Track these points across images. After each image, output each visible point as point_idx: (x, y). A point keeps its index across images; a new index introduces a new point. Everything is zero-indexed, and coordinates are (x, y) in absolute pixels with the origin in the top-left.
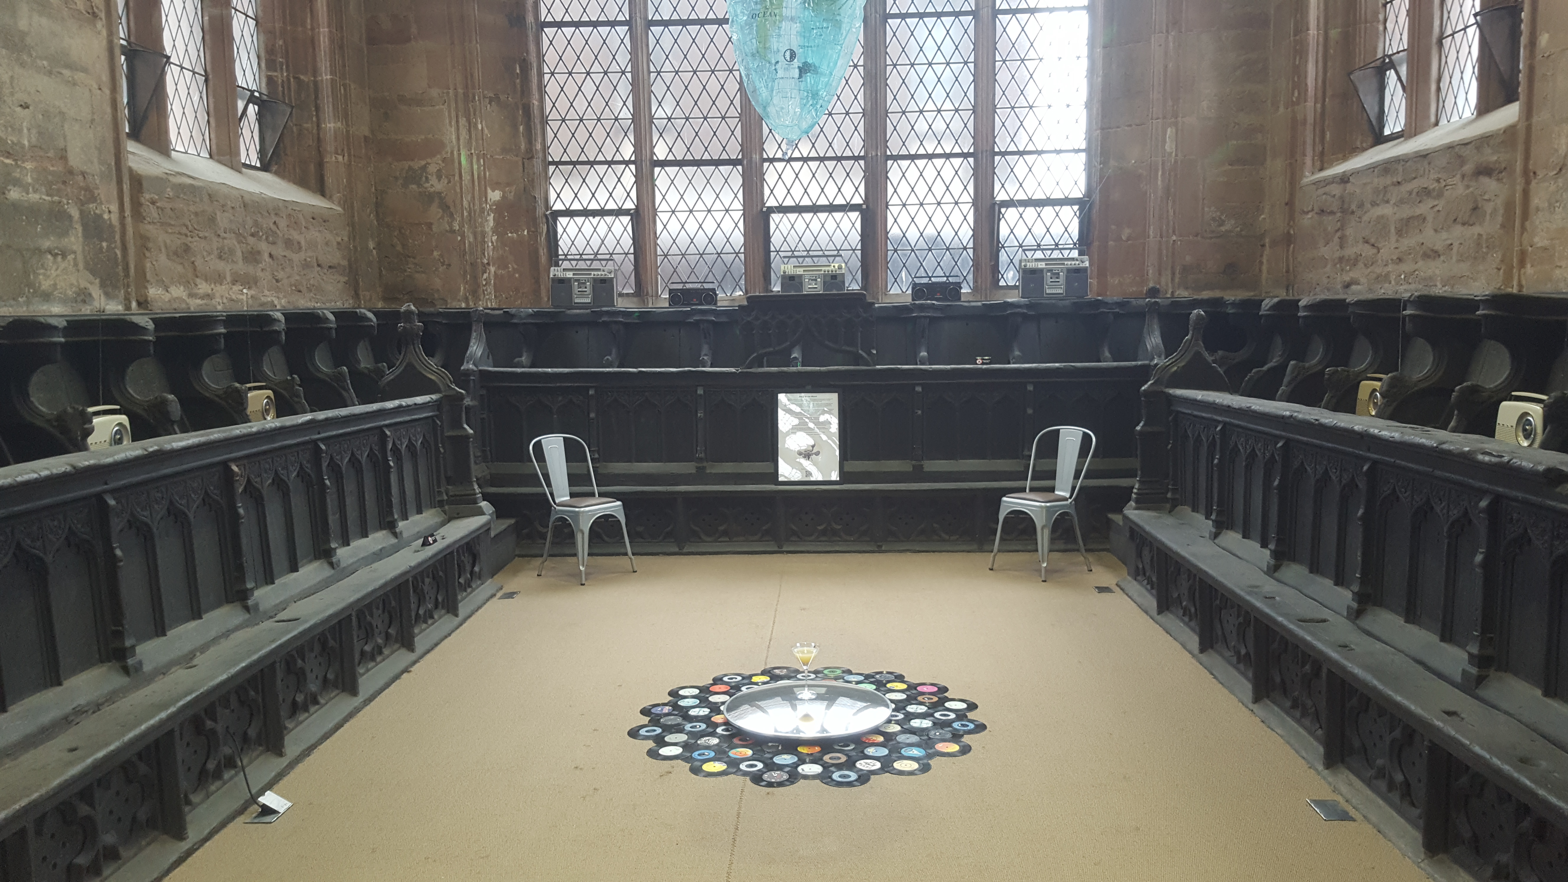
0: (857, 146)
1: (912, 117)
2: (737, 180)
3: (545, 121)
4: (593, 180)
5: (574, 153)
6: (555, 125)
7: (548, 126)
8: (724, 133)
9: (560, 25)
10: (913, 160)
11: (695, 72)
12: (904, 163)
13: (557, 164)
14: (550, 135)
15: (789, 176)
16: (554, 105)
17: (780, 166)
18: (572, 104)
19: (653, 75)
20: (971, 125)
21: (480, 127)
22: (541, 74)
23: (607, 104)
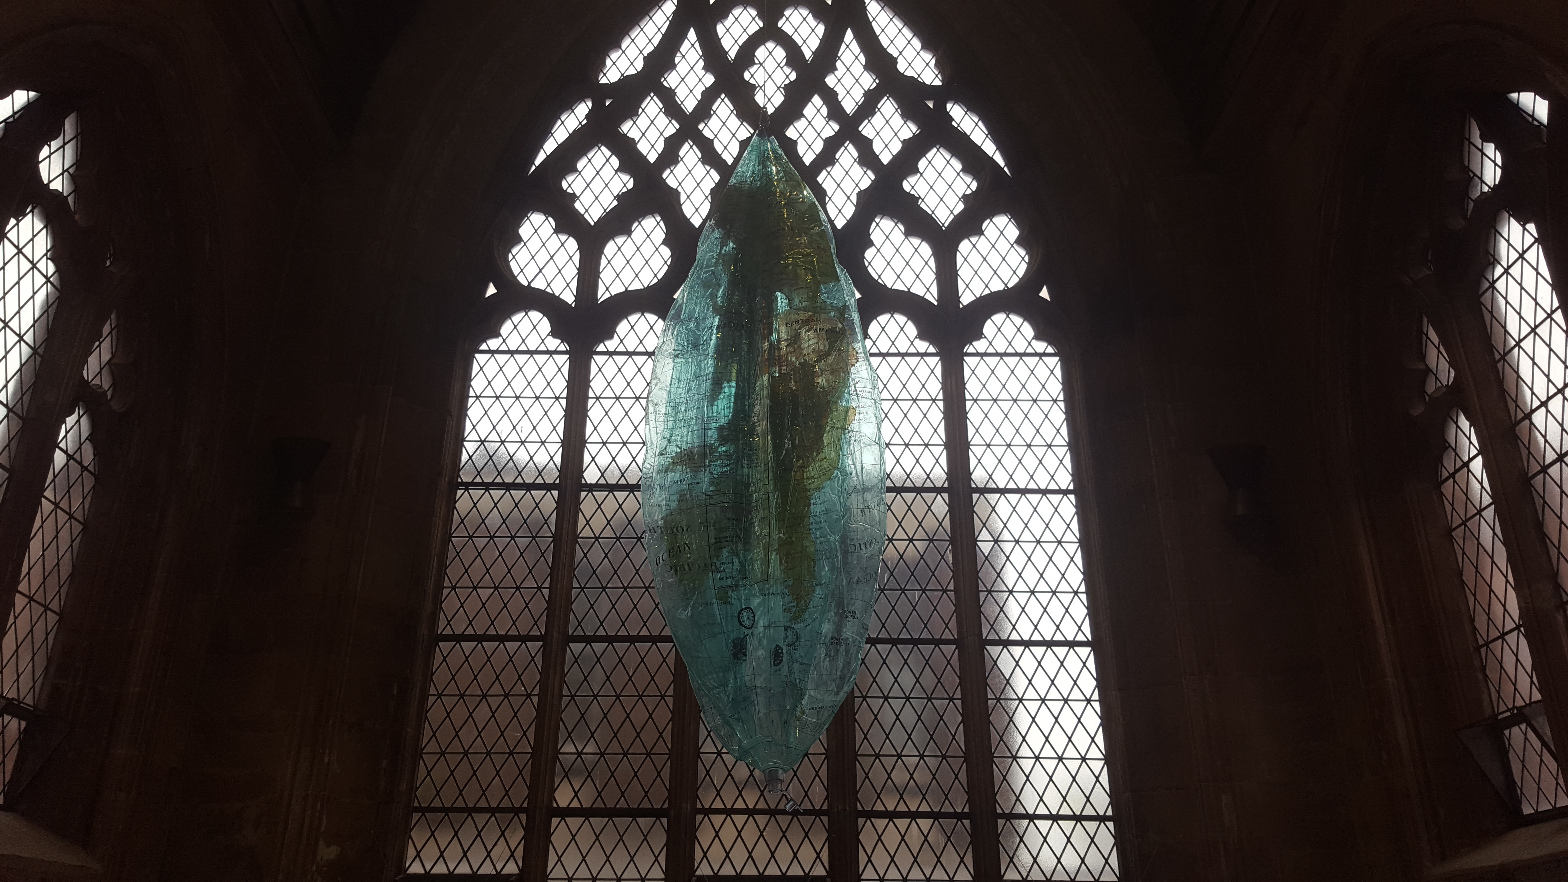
0: (819, 795)
1: (889, 762)
2: (659, 839)
3: (418, 754)
4: (467, 834)
5: (448, 798)
6: (429, 760)
7: (421, 761)
8: (647, 773)
9: (459, 639)
10: (891, 820)
11: (618, 697)
12: (881, 823)
13: (423, 810)
14: (422, 771)
15: (728, 834)
16: (434, 735)
17: (718, 819)
18: (457, 733)
19: (565, 700)
20: (963, 776)
21: (326, 759)
22: (425, 696)
23: (502, 735)
